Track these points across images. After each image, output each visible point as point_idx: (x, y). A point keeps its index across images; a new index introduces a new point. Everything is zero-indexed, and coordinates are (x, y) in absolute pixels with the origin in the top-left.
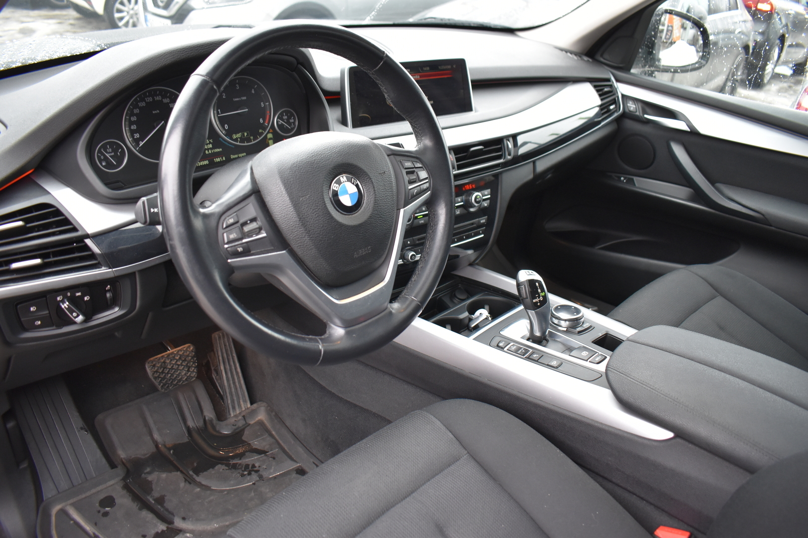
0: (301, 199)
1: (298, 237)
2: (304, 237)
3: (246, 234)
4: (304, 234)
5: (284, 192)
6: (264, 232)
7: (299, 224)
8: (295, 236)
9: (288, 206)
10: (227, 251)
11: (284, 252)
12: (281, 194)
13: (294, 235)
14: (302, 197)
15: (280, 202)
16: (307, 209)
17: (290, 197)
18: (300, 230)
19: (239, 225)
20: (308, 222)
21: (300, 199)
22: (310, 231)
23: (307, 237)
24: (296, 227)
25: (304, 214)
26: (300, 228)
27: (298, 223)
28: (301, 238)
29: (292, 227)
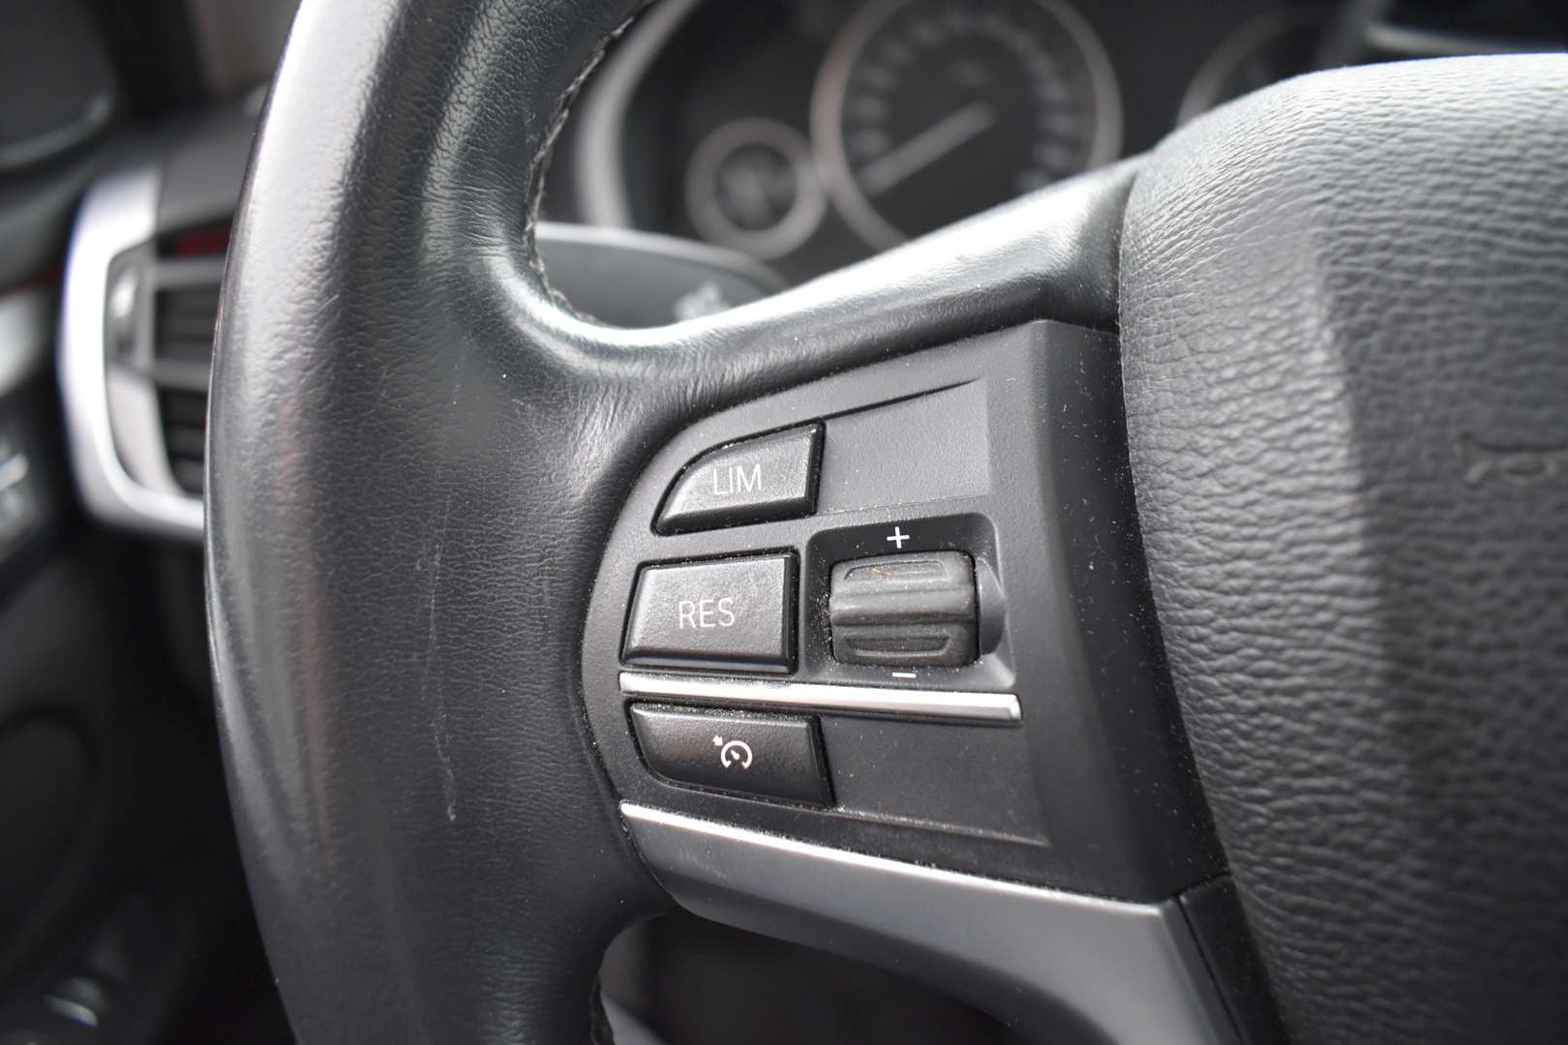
0: (1475, 472)
1: (1321, 824)
2: (1386, 857)
3: (841, 633)
4: (1397, 828)
5: (1318, 357)
6: (1007, 679)
7: (1369, 714)
8: (1299, 813)
9: (1320, 504)
10: (632, 723)
11: (1152, 910)
12: (1286, 362)
13: (1285, 791)
14: (1498, 449)
15: (1255, 445)
16: (1513, 588)
17: (1360, 414)
18: (1369, 772)
19: (799, 533)
20: (1476, 718)
21: (1467, 463)
22: (1465, 817)
23: (1411, 861)
24: (1329, 730)
25: (1466, 625)
26: (1369, 757)
27: (1363, 700)
28: (1355, 849)
29: (1299, 715)
